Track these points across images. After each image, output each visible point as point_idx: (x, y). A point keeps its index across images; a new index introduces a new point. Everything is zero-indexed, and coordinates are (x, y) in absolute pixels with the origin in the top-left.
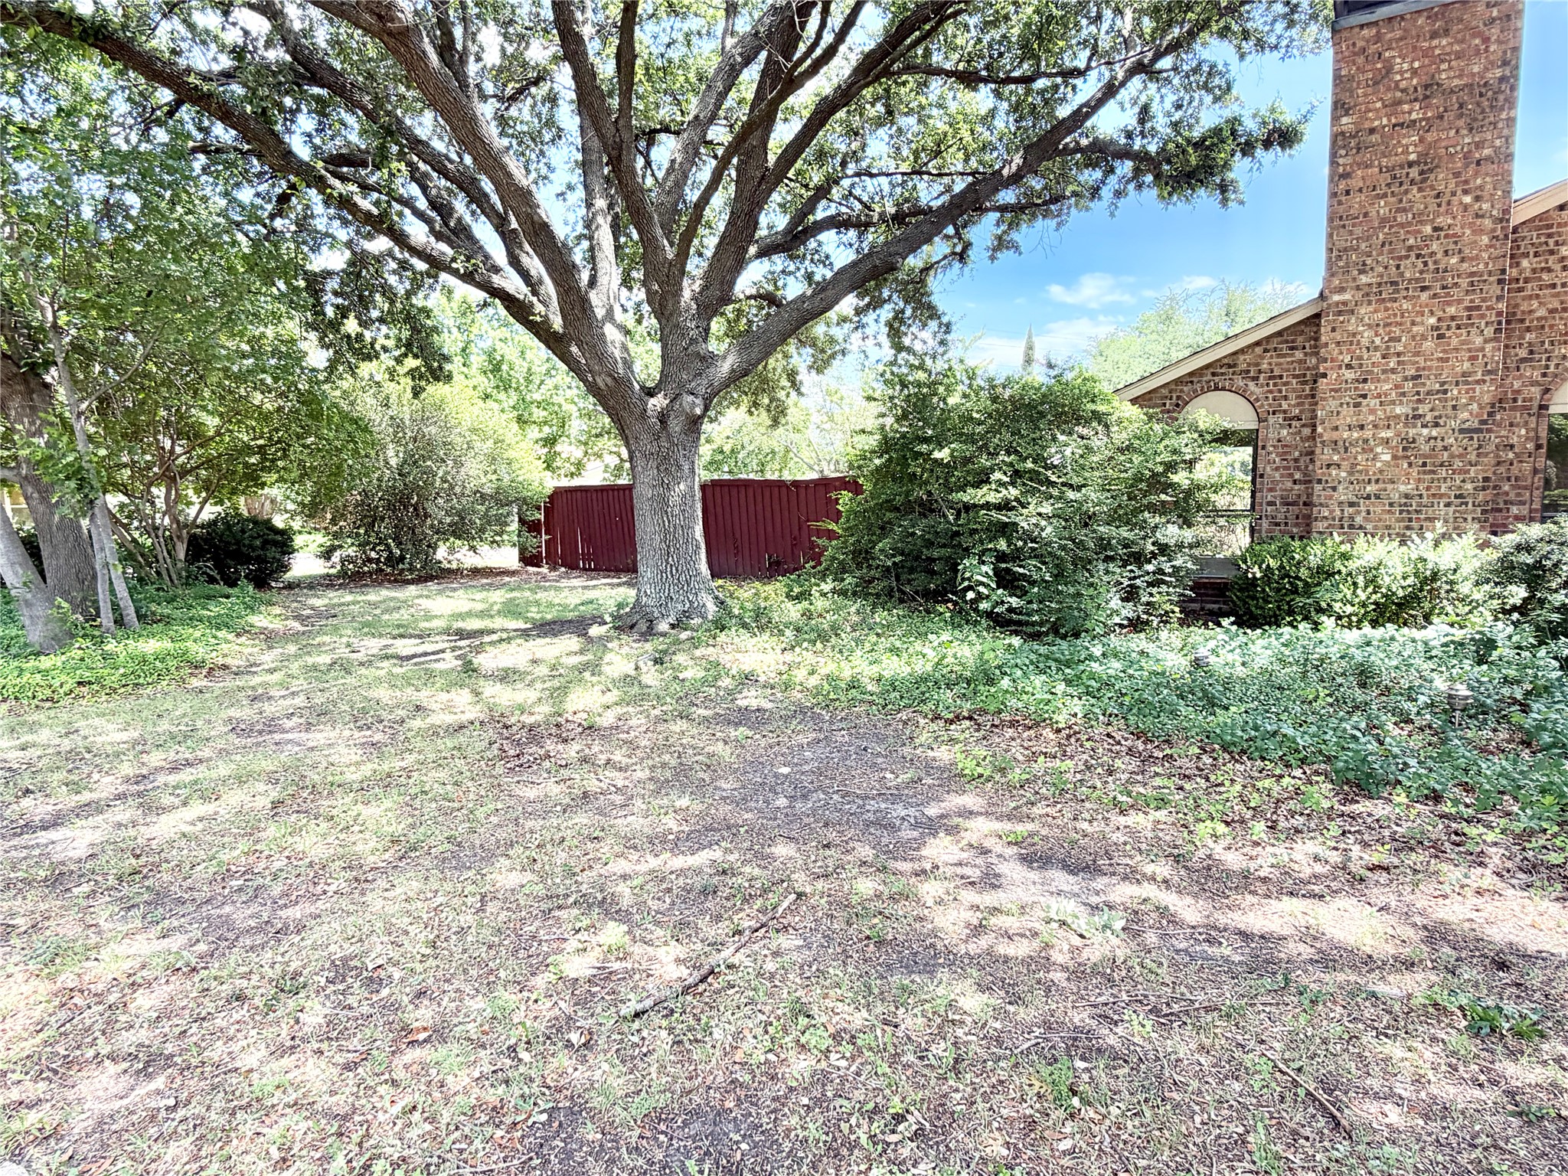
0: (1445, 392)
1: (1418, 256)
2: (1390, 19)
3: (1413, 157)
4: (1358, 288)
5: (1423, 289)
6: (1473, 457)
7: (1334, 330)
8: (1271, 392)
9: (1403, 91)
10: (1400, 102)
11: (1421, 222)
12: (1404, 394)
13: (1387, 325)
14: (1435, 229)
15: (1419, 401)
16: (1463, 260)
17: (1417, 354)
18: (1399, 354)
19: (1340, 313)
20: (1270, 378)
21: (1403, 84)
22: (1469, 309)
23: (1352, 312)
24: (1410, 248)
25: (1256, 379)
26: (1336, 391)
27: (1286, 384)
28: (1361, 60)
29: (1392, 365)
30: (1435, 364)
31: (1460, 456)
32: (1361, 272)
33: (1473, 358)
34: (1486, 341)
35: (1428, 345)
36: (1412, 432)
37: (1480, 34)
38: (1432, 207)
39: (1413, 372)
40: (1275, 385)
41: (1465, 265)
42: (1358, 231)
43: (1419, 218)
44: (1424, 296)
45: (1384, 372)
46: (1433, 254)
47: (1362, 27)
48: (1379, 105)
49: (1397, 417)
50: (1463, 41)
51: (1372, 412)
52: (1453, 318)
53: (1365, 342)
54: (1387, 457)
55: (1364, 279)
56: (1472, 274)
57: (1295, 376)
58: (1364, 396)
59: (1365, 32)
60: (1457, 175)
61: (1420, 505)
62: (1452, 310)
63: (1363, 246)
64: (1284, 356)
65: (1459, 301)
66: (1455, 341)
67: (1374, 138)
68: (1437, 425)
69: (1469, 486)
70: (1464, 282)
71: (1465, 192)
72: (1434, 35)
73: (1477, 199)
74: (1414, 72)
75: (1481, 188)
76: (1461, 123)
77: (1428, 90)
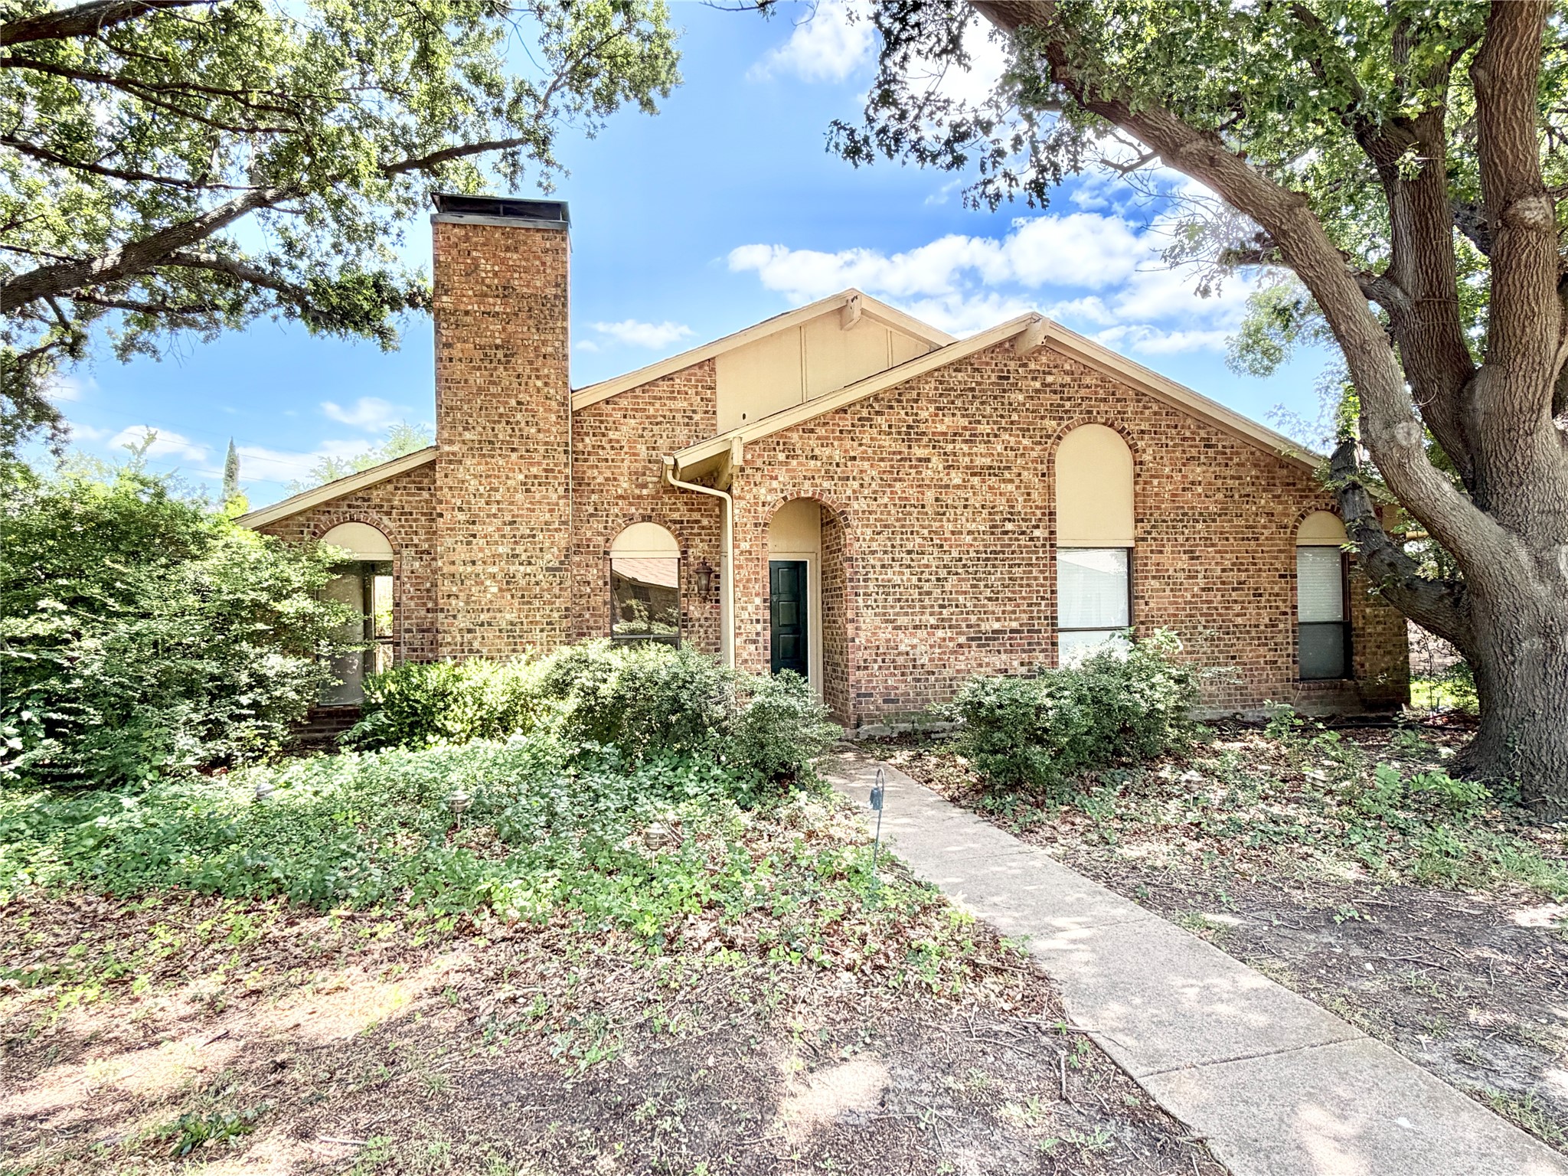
0: (534, 536)
1: (508, 423)
2: (475, 226)
3: (498, 341)
4: (464, 442)
5: (513, 450)
6: (556, 591)
7: (446, 476)
8: (403, 526)
9: (488, 286)
10: (486, 295)
11: (509, 396)
12: (503, 536)
13: (488, 476)
14: (519, 403)
15: (516, 543)
16: (539, 431)
17: (512, 503)
18: (498, 502)
19: (450, 462)
20: (402, 514)
21: (488, 281)
22: (546, 470)
23: (460, 462)
24: (501, 415)
25: (389, 514)
26: (451, 529)
27: (416, 520)
28: (454, 252)
29: (494, 511)
30: (524, 512)
31: (548, 590)
32: (466, 429)
33: (551, 511)
34: (559, 498)
35: (520, 497)
36: (512, 569)
37: (539, 258)
38: (515, 385)
39: (509, 518)
40: (406, 520)
41: (541, 435)
42: (461, 394)
43: (507, 392)
44: (514, 455)
45: (488, 516)
46: (518, 423)
47: (454, 225)
48: (470, 293)
49: (500, 555)
50: (527, 260)
51: (481, 550)
52: (535, 477)
53: (472, 489)
54: (495, 590)
55: (468, 436)
56: (546, 444)
57: (423, 514)
58: (474, 536)
59: (456, 230)
60: (531, 363)
61: (521, 630)
62: (534, 470)
63: (465, 407)
64: (413, 495)
65: (539, 464)
66: (538, 496)
67: (469, 319)
68: (530, 563)
69: (556, 615)
70: (542, 449)
71: (538, 377)
72: (508, 249)
73: (546, 384)
74: (496, 274)
75: (548, 376)
76: (531, 322)
77: (506, 291)
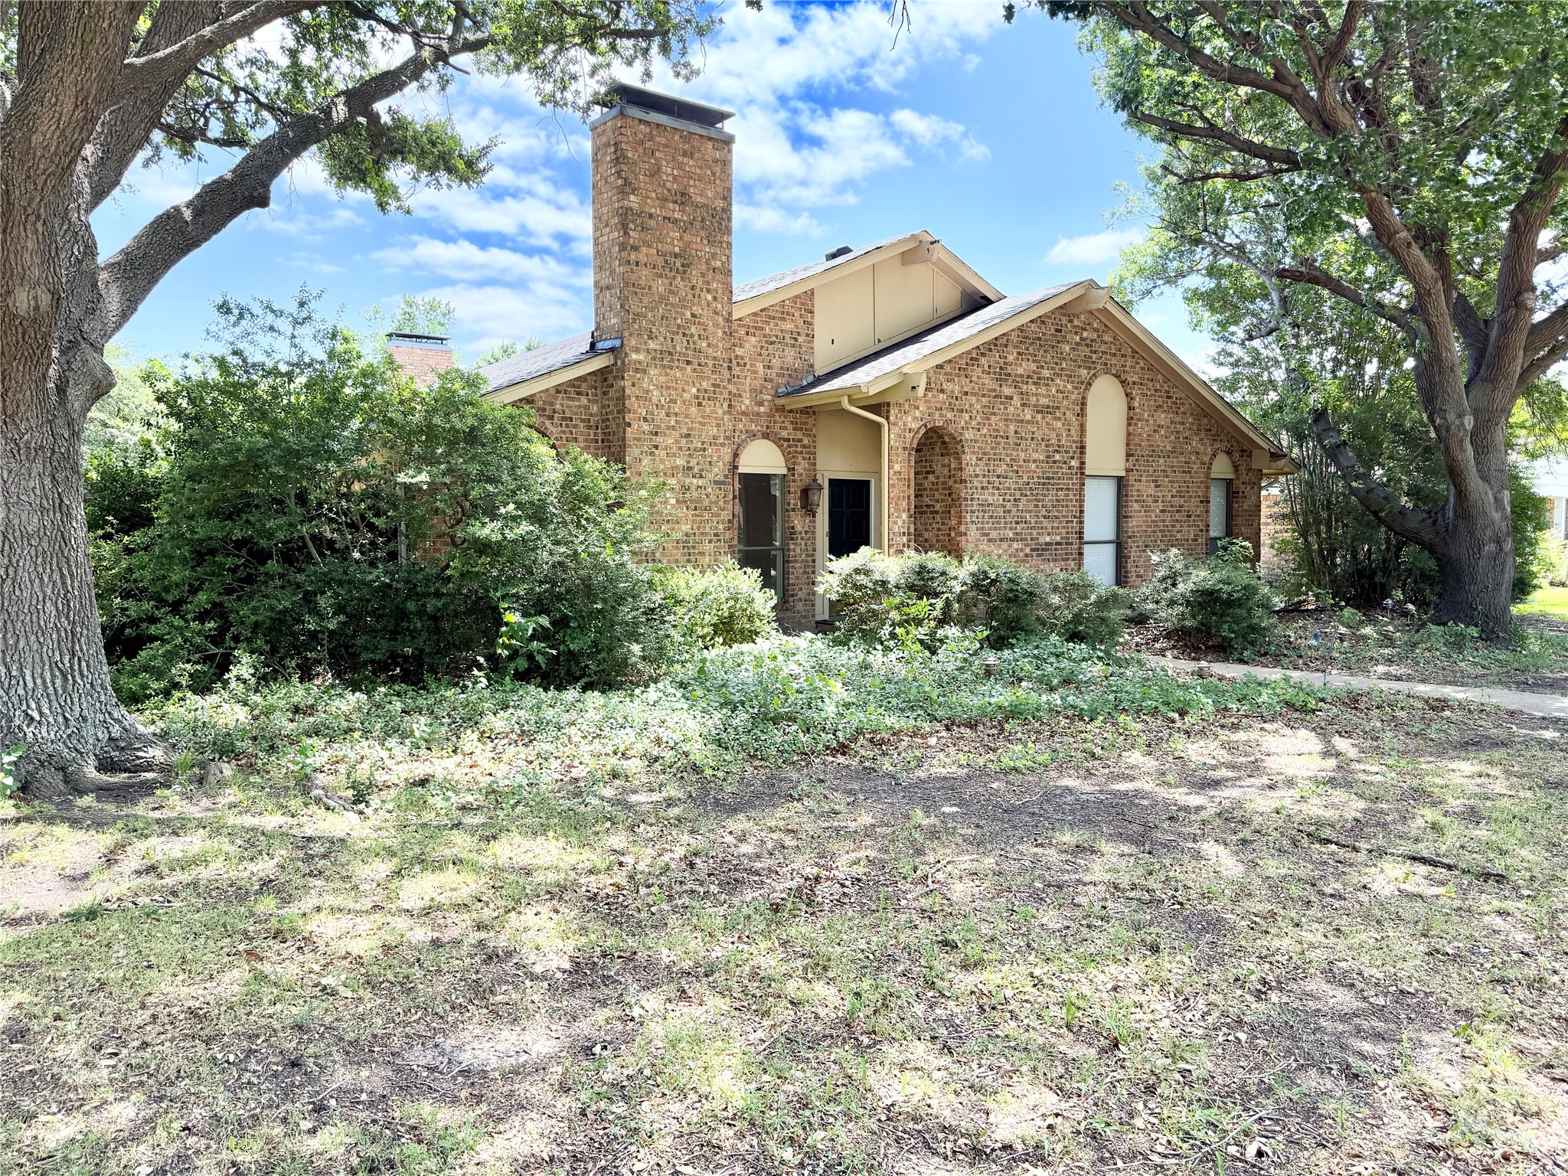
0: (704, 450)
1: (684, 334)
2: (658, 125)
3: (677, 249)
4: (648, 351)
5: (688, 363)
6: (721, 503)
7: (633, 385)
8: (564, 432)
9: (669, 190)
10: (666, 200)
11: (685, 307)
12: (680, 449)
13: (668, 388)
14: (693, 315)
15: (690, 455)
16: (709, 345)
17: (687, 416)
18: (676, 414)
19: (637, 370)
20: (563, 419)
21: (668, 185)
22: (714, 385)
23: (645, 371)
24: (679, 326)
25: (551, 418)
26: (639, 440)
27: (575, 427)
28: (641, 150)
29: (673, 423)
30: (697, 425)
31: (716, 503)
32: (650, 338)
33: (718, 425)
34: (725, 413)
35: (694, 410)
36: (688, 481)
37: (710, 168)
38: (690, 297)
39: (685, 431)
40: (567, 426)
41: (710, 350)
42: (645, 300)
43: (683, 304)
44: (689, 368)
45: (668, 428)
46: (692, 335)
47: (640, 121)
48: (653, 195)
49: (677, 467)
50: (701, 168)
51: (662, 461)
52: (706, 391)
53: (655, 400)
54: (673, 501)
55: (652, 345)
56: (715, 358)
57: (583, 421)
58: (656, 447)
59: (642, 127)
60: (703, 275)
61: (695, 541)
62: (705, 385)
63: (650, 315)
64: (572, 399)
65: (708, 378)
66: (708, 410)
67: (652, 223)
68: (701, 476)
69: (721, 527)
70: (711, 363)
71: (708, 291)
72: (685, 154)
73: (715, 298)
74: (675, 178)
75: (716, 291)
76: (703, 233)
77: (682, 198)
